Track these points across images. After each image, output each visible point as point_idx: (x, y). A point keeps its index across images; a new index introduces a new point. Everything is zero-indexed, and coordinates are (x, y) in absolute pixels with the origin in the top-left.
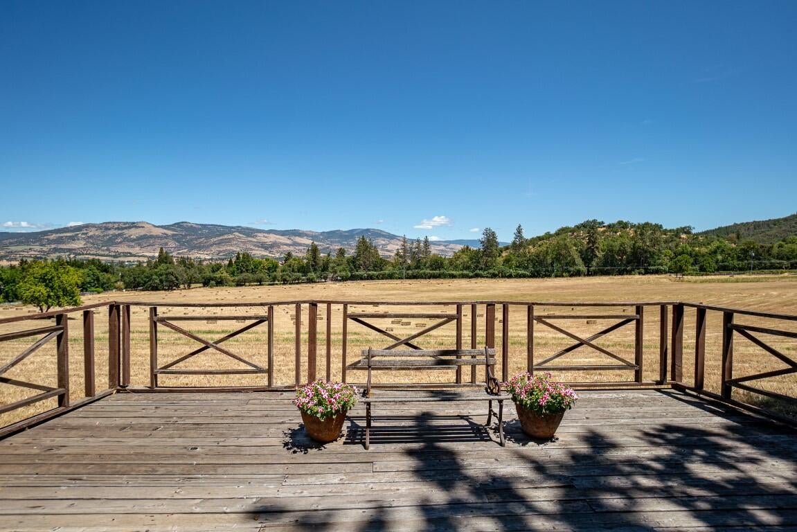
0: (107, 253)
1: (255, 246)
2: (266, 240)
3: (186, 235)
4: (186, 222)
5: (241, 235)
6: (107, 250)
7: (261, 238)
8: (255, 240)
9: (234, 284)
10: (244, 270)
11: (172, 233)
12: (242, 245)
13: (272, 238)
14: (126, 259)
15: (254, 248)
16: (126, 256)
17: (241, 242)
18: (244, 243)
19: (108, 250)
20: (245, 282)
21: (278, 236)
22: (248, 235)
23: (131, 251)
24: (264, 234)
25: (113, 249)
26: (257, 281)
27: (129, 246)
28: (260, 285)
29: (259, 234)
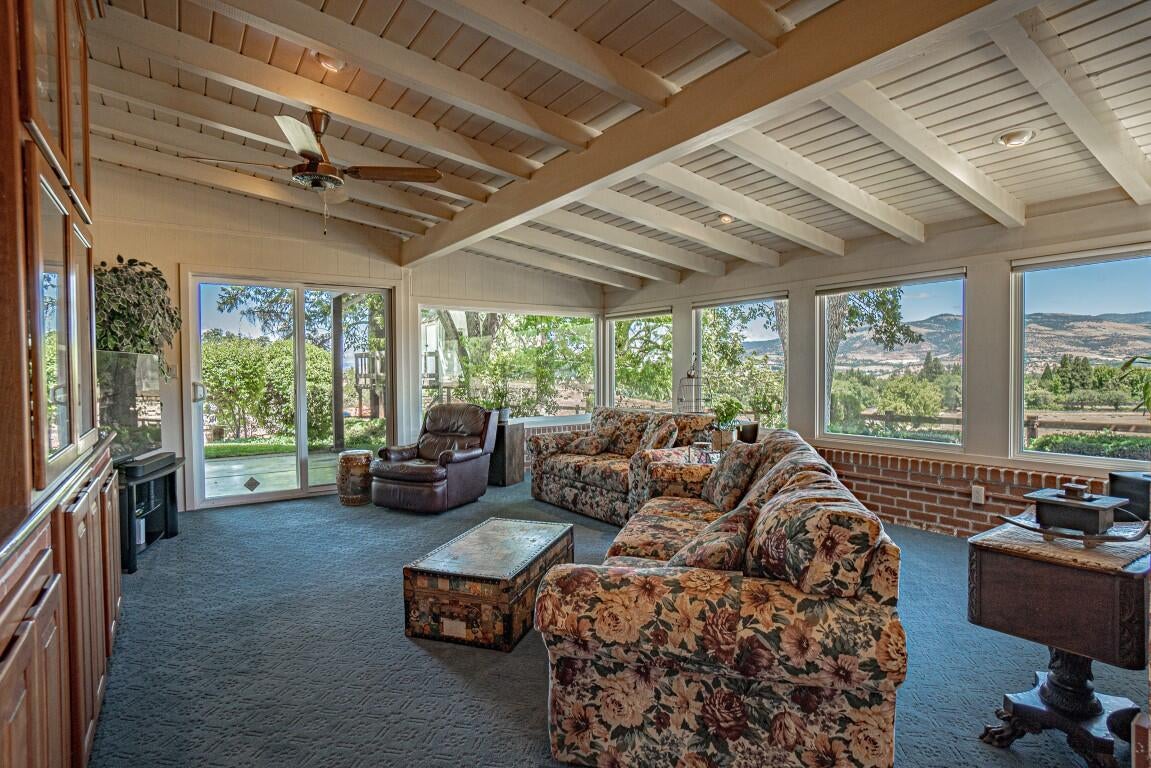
0: (844, 361)
1: (1070, 343)
2: (1093, 333)
3: (948, 333)
4: (946, 315)
5: (1042, 328)
6: (843, 357)
7: (1083, 329)
8: (1070, 334)
9: (1061, 406)
10: (1077, 384)
11: (927, 330)
12: (1044, 344)
13: (1108, 329)
14: (866, 369)
15: (1066, 347)
16: (867, 365)
17: (1042, 338)
18: (1049, 340)
19: (845, 357)
20: (1082, 404)
21: (1122, 325)
22: (1055, 327)
23: (872, 358)
24: (1091, 323)
25: (850, 356)
26: (1110, 403)
27: (869, 352)
28: (1117, 409)
29: (1079, 324)
